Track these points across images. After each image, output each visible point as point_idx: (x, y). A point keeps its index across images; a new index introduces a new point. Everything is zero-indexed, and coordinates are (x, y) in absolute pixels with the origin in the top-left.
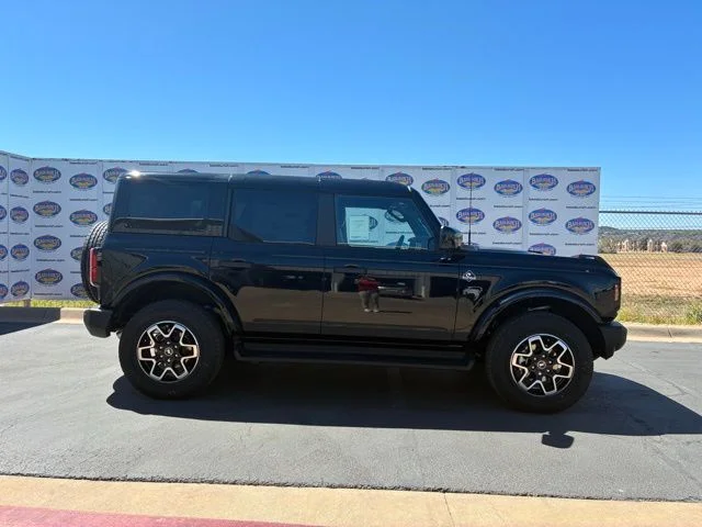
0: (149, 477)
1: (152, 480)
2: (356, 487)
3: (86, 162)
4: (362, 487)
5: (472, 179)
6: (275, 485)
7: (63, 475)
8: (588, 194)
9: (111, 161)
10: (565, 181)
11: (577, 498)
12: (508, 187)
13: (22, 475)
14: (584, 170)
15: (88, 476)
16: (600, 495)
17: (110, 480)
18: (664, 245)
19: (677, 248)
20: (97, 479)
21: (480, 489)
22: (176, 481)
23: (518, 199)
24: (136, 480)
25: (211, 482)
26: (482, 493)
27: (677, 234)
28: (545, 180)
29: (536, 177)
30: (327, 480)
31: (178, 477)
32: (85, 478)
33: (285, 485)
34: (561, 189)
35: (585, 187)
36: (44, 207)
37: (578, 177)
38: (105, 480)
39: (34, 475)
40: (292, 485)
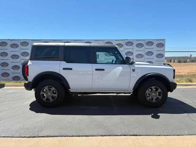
0: (45, 135)
1: (47, 137)
2: (109, 136)
3: (15, 40)
4: (111, 135)
5: (129, 43)
6: (84, 136)
7: (18, 136)
8: (162, 47)
9: (22, 40)
10: (156, 43)
11: (174, 135)
12: (140, 45)
13: (5, 137)
14: (161, 40)
15: (26, 136)
16: (181, 134)
17: (33, 137)
18: (176, 61)
19: (179, 62)
20: (29, 137)
21: (146, 134)
22: (54, 137)
23: (142, 49)
24: (42, 137)
25: (65, 136)
26: (147, 135)
27: (179, 58)
28: (150, 43)
29: (148, 42)
30: (101, 134)
31: (55, 135)
32: (26, 137)
33: (88, 136)
34: (154, 46)
35: (161, 45)
36: (3, 54)
37: (159, 42)
38: (32, 137)
39: (9, 137)
40: (90, 136)
